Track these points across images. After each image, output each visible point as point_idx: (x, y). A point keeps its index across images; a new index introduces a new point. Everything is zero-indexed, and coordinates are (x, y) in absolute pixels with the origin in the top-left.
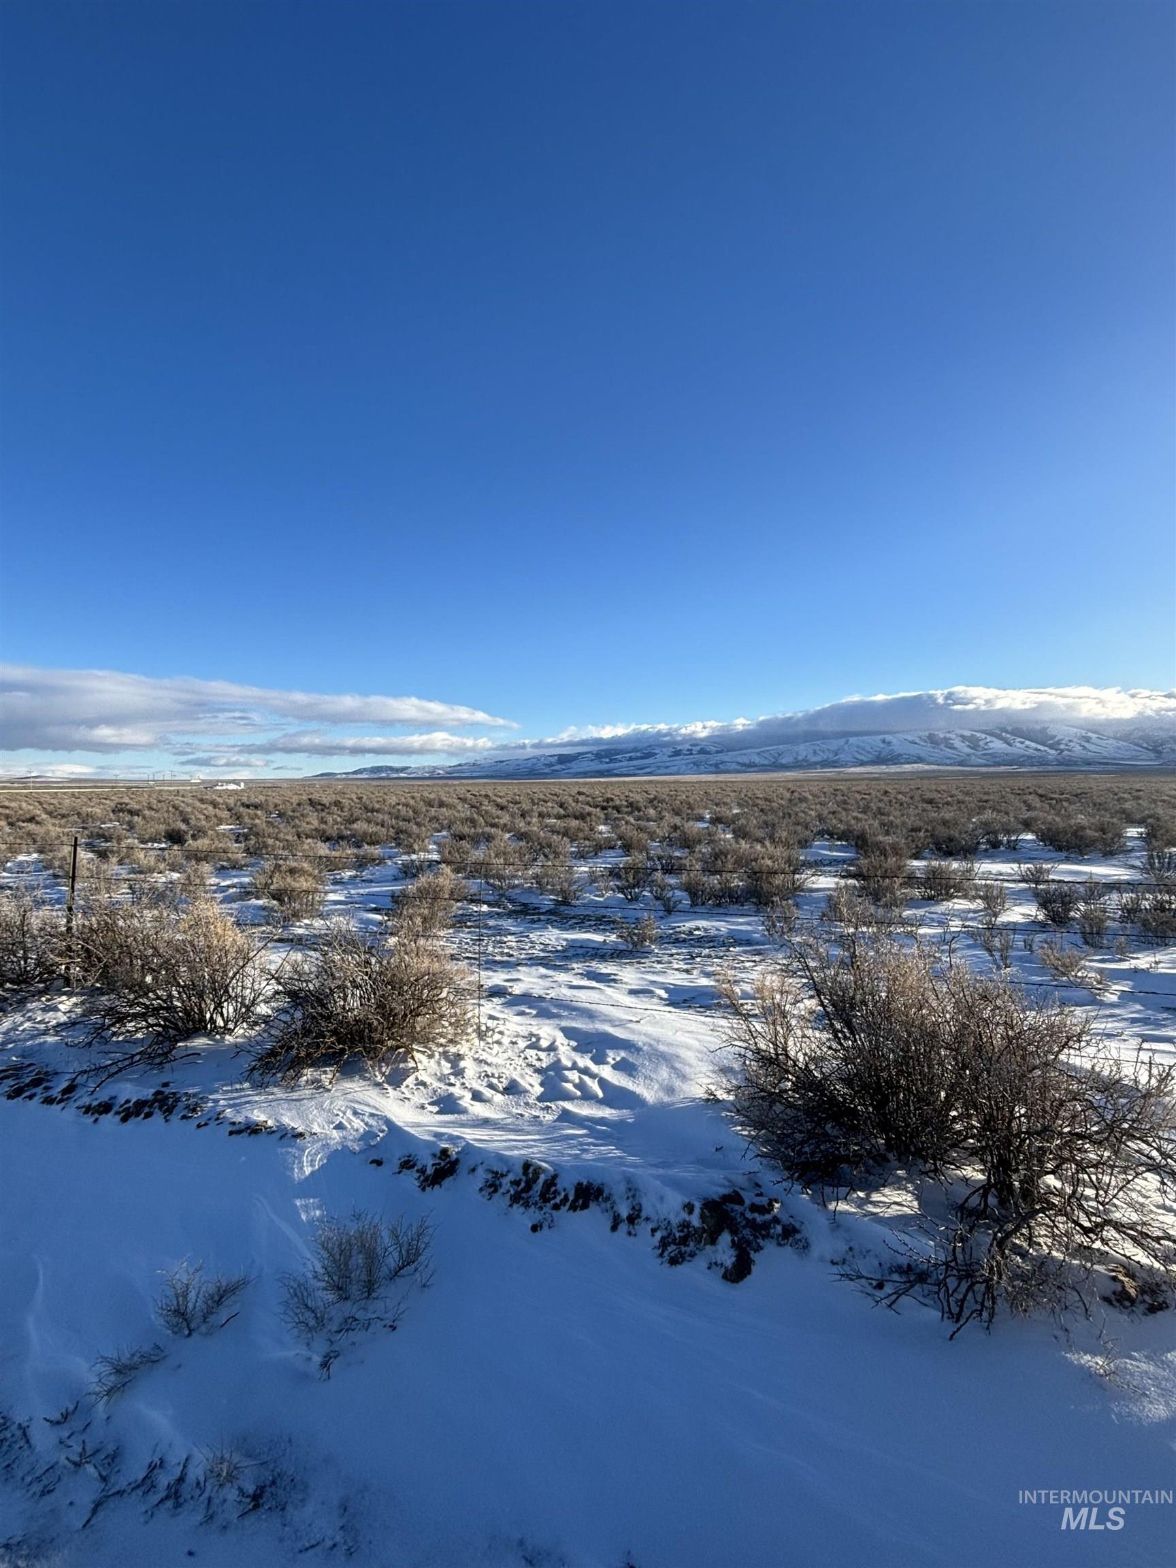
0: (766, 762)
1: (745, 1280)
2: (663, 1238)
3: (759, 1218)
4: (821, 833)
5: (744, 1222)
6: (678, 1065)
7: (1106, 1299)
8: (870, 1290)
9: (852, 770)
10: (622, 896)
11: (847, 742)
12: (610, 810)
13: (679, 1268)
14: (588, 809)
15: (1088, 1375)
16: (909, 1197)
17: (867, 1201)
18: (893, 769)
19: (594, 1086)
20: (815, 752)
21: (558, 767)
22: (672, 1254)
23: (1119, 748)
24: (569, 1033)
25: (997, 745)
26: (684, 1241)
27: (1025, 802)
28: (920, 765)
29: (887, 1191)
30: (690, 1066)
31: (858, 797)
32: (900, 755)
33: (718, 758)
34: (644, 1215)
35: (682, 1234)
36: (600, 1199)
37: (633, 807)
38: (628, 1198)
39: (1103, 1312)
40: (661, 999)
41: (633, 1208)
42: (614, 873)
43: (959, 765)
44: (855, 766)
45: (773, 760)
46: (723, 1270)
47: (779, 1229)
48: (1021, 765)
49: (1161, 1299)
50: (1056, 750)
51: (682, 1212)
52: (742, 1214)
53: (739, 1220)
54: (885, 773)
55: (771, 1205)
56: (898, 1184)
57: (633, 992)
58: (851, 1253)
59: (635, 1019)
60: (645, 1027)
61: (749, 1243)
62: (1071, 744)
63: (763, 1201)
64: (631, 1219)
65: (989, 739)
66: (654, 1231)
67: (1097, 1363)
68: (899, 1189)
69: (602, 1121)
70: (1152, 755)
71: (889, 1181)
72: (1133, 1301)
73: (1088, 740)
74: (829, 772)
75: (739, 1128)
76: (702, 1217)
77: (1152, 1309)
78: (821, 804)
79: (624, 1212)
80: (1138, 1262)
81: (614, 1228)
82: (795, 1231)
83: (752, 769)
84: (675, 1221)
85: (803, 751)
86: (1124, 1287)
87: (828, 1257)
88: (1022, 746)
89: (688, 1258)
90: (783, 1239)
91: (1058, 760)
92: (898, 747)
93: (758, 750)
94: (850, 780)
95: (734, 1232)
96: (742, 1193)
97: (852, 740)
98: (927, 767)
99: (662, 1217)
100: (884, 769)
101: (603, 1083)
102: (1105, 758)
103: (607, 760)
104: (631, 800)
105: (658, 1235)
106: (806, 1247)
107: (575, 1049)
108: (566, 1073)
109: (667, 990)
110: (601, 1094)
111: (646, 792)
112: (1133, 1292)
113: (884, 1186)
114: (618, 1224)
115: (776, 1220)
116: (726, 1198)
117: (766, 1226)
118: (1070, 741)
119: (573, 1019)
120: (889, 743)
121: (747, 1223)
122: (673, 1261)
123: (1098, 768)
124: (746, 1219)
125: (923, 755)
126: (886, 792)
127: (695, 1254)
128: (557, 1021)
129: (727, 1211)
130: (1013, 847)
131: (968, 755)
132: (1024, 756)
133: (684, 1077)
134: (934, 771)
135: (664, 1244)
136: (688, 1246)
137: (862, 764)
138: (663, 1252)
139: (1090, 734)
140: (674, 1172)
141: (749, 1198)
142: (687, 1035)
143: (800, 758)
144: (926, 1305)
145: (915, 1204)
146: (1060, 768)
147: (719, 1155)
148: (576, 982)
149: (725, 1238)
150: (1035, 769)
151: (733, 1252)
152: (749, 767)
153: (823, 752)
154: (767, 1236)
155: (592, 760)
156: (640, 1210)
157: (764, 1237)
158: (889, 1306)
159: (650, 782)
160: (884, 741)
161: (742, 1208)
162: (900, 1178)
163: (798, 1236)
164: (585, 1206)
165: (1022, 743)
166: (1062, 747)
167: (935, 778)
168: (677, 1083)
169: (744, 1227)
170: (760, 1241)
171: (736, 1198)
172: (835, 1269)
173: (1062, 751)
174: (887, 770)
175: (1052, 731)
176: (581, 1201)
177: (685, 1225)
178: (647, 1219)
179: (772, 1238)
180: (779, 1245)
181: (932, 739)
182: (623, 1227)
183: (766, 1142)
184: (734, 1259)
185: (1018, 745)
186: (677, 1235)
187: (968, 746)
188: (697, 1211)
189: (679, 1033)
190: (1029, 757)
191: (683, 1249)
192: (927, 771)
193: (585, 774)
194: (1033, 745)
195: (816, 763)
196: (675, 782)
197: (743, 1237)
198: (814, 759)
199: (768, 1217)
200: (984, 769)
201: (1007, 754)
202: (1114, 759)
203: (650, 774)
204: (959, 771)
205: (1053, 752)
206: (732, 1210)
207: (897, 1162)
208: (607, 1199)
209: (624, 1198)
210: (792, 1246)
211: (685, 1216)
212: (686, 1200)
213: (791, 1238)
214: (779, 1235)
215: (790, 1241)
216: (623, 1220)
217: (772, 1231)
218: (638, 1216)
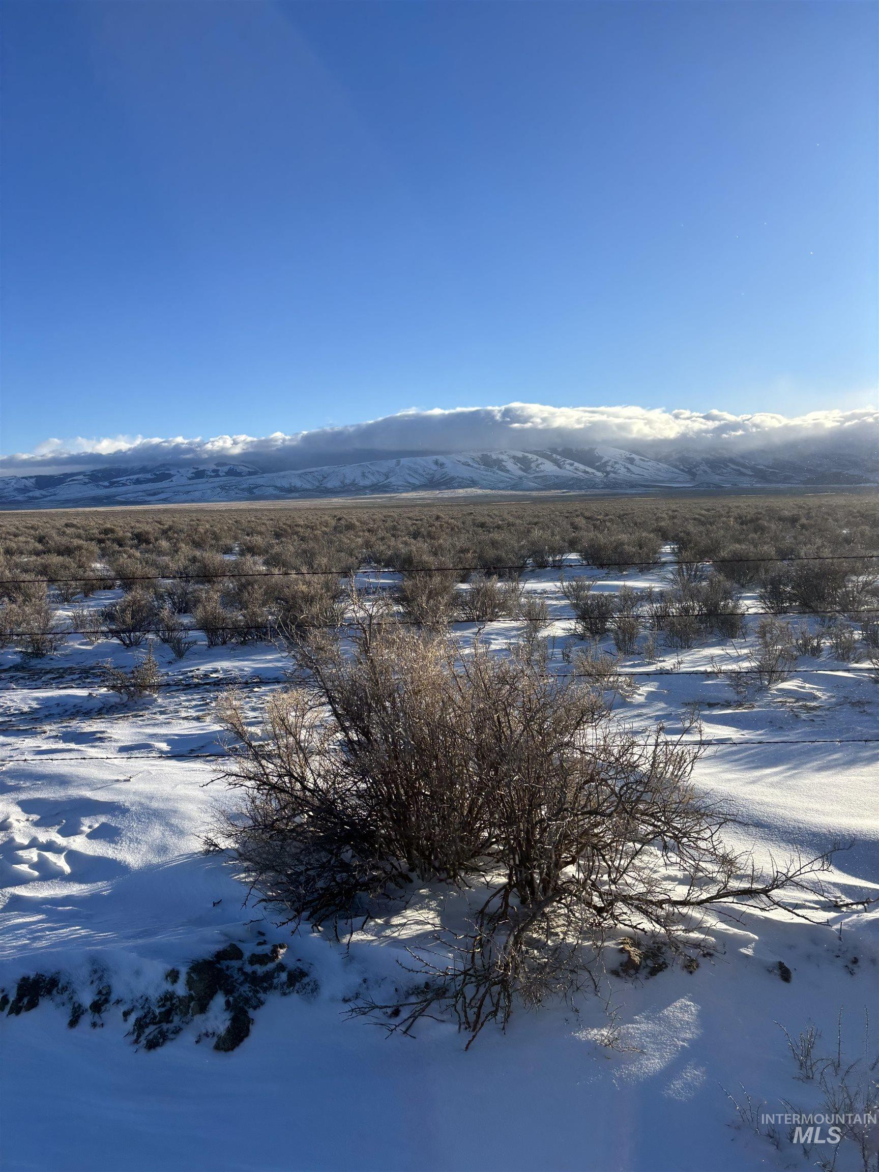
0: (308, 486)
1: (242, 1044)
2: (138, 1021)
3: (260, 970)
4: (367, 560)
5: (242, 978)
6: (174, 821)
7: (615, 973)
8: (384, 1019)
9: (404, 495)
10: (118, 642)
11: (398, 463)
12: (108, 543)
13: (160, 1051)
14: (76, 542)
15: (594, 1048)
16: (432, 915)
17: (387, 925)
18: (447, 494)
19: (61, 862)
20: (364, 475)
21: (37, 493)
22: (151, 1037)
23: (659, 470)
24: (27, 806)
25: (548, 467)
26: (167, 1017)
27: (572, 524)
28: (473, 490)
29: (409, 913)
30: (190, 819)
31: (409, 522)
32: (453, 479)
33: (251, 481)
34: (113, 997)
35: (163, 1009)
36: (54, 992)
37: (141, 539)
38: (92, 982)
39: (609, 983)
40: (161, 752)
41: (100, 993)
42: (108, 616)
43: (511, 489)
44: (407, 491)
45: (317, 484)
46: (215, 1039)
47: (284, 976)
48: (571, 487)
49: (661, 962)
50: (603, 472)
51: (164, 983)
52: (240, 969)
53: (236, 977)
54: (438, 498)
55: (275, 952)
56: (421, 903)
57: (123, 749)
58: (365, 986)
59: (122, 778)
60: (136, 785)
61: (247, 1000)
62: (616, 466)
63: (267, 949)
64: (97, 1007)
65: (541, 460)
66: (126, 1014)
67: (602, 1035)
68: (421, 908)
69: (67, 900)
70: (688, 477)
71: (412, 902)
72: (637, 968)
73: (631, 461)
74: (380, 498)
75: (243, 875)
76: (190, 983)
77: (654, 972)
78: (369, 531)
79: (87, 998)
80: (643, 930)
81: (73, 1023)
82: (303, 974)
83: (293, 495)
84: (154, 994)
85: (351, 473)
86: (630, 956)
87: (340, 996)
88: (571, 468)
89: (171, 1036)
90: (288, 987)
91: (605, 484)
92: (452, 470)
93: (299, 472)
94: (402, 507)
95: (228, 992)
96: (241, 946)
97: (404, 461)
98: (480, 492)
99: (139, 995)
100: (437, 493)
101: (72, 856)
102: (647, 480)
103: (106, 484)
104: (136, 531)
105: (133, 1018)
106: (316, 988)
107: (36, 824)
108: (20, 853)
109: (169, 742)
110: (67, 869)
111: (160, 523)
112: (637, 959)
113: (405, 909)
114: (79, 1017)
115: (281, 967)
116: (221, 956)
117: (269, 976)
118: (616, 463)
119: (37, 790)
120: (442, 465)
121: (246, 979)
122: (152, 1045)
123: (641, 490)
124: (245, 974)
125: (476, 478)
126: (438, 518)
127: (181, 1029)
128: (13, 795)
129: (221, 970)
130: (558, 566)
131: (521, 478)
132: (573, 478)
133: (180, 833)
134: (486, 496)
135: (140, 1026)
136: (171, 1022)
137: (415, 488)
138: (139, 1036)
139: (634, 456)
140: (159, 939)
141: (249, 949)
142: (190, 787)
143: (348, 481)
144: (443, 1021)
145: (437, 921)
146: (607, 491)
147: (218, 910)
148: (45, 747)
149: (219, 1000)
150: (583, 492)
151: (227, 1016)
152: (290, 492)
153: (373, 474)
154: (271, 987)
155: (85, 484)
156: (109, 993)
157: (265, 990)
158: (405, 1032)
159: (166, 511)
160: (436, 463)
161: (240, 962)
162: (424, 897)
163: (306, 980)
164: (33, 1005)
165: (572, 465)
166: (609, 469)
167: (488, 503)
168: (172, 840)
169: (241, 984)
170: (262, 996)
171: (233, 952)
172: (347, 1007)
173: (608, 473)
174: (440, 496)
175: (599, 452)
176: (25, 1000)
177: (168, 997)
178: (118, 1002)
179: (275, 988)
180: (284, 994)
181: (487, 462)
182: (86, 1020)
183: (276, 885)
184: (228, 1023)
185: (568, 467)
186: (157, 1011)
187: (521, 469)
188: (183, 978)
189: (179, 786)
190: (578, 480)
191: (165, 1026)
192: (479, 496)
193: (76, 502)
194: (582, 467)
195: (365, 487)
196: (197, 511)
197: (241, 995)
198: (363, 483)
199: (271, 966)
200: (535, 494)
201: (557, 477)
202: (654, 481)
203: (165, 501)
204: (511, 496)
205: (599, 474)
206: (228, 968)
207: (420, 881)
208: (65, 989)
209: (89, 983)
210: (298, 992)
211: (167, 987)
212: (169, 968)
213: (297, 984)
214: (284, 983)
215: (296, 988)
216: (86, 1010)
217: (275, 981)
218: (107, 1001)
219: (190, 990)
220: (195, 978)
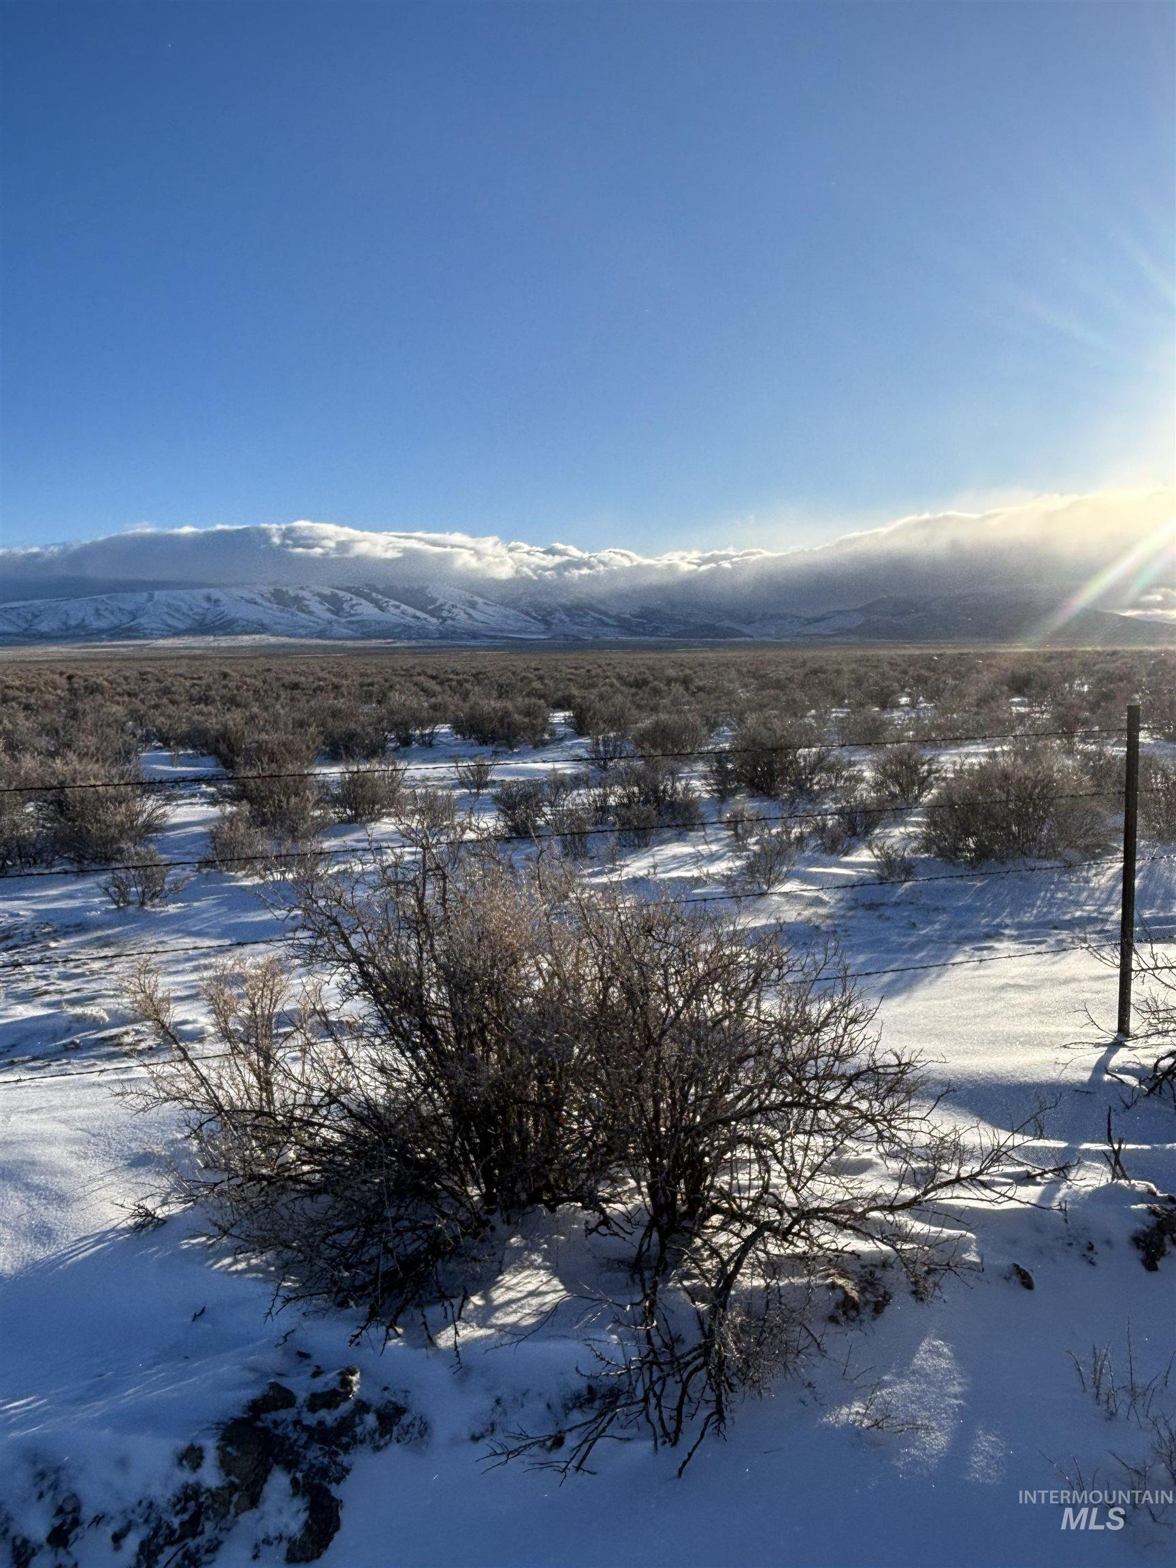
1: (332, 1546)
2: (143, 1544)
3: (329, 1417)
5: (304, 1437)
26: (191, 1528)
34: (87, 1513)
35: (184, 1516)
38: (41, 1496)
41: (60, 1511)
46: (285, 1547)
47: (371, 1420)
51: (177, 1472)
52: (297, 1423)
53: (293, 1436)
55: (345, 1383)
56: (519, 1260)
58: (499, 1409)
61: (323, 1472)
63: (331, 1380)
64: (59, 1538)
66: (118, 1538)
68: (524, 1269)
71: (505, 1260)
72: (860, 1307)
75: (229, 1261)
76: (225, 1464)
77: (878, 1311)
80: (857, 1253)
82: (400, 1411)
84: (164, 1494)
87: (465, 1433)
89: (205, 1558)
90: (382, 1436)
95: (290, 1465)
96: (287, 1384)
99: (134, 1500)
105: (132, 1543)
106: (425, 1429)
113: (502, 1272)
115: (362, 1406)
116: (259, 1407)
117: (345, 1425)
121: (311, 1438)
124: (306, 1428)
127: (220, 1543)
129: (265, 1430)
135: (149, 1552)
136: (202, 1532)
141: (302, 1386)
149: (277, 1483)
151: (300, 1503)
154: (357, 1441)
156: (77, 1509)
157: (346, 1448)
161: (293, 1411)
162: (519, 1250)
163: (406, 1419)
169: (306, 1447)
170: (342, 1458)
171: (278, 1397)
177: (189, 1494)
178: (98, 1520)
179: (362, 1442)
180: (377, 1448)
184: (303, 1516)
186: (175, 1522)
191: (193, 1543)
197: (312, 1466)
199: (344, 1408)
206: (276, 1424)
209: (36, 1495)
210: (398, 1441)
211: (185, 1476)
212: (182, 1444)
213: (395, 1428)
214: (375, 1432)
215: (395, 1434)
216: (41, 1547)
217: (359, 1430)
218: (76, 1523)
219: (228, 1475)
220: (235, 1453)
